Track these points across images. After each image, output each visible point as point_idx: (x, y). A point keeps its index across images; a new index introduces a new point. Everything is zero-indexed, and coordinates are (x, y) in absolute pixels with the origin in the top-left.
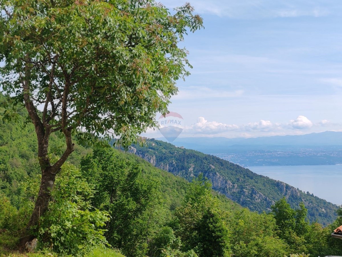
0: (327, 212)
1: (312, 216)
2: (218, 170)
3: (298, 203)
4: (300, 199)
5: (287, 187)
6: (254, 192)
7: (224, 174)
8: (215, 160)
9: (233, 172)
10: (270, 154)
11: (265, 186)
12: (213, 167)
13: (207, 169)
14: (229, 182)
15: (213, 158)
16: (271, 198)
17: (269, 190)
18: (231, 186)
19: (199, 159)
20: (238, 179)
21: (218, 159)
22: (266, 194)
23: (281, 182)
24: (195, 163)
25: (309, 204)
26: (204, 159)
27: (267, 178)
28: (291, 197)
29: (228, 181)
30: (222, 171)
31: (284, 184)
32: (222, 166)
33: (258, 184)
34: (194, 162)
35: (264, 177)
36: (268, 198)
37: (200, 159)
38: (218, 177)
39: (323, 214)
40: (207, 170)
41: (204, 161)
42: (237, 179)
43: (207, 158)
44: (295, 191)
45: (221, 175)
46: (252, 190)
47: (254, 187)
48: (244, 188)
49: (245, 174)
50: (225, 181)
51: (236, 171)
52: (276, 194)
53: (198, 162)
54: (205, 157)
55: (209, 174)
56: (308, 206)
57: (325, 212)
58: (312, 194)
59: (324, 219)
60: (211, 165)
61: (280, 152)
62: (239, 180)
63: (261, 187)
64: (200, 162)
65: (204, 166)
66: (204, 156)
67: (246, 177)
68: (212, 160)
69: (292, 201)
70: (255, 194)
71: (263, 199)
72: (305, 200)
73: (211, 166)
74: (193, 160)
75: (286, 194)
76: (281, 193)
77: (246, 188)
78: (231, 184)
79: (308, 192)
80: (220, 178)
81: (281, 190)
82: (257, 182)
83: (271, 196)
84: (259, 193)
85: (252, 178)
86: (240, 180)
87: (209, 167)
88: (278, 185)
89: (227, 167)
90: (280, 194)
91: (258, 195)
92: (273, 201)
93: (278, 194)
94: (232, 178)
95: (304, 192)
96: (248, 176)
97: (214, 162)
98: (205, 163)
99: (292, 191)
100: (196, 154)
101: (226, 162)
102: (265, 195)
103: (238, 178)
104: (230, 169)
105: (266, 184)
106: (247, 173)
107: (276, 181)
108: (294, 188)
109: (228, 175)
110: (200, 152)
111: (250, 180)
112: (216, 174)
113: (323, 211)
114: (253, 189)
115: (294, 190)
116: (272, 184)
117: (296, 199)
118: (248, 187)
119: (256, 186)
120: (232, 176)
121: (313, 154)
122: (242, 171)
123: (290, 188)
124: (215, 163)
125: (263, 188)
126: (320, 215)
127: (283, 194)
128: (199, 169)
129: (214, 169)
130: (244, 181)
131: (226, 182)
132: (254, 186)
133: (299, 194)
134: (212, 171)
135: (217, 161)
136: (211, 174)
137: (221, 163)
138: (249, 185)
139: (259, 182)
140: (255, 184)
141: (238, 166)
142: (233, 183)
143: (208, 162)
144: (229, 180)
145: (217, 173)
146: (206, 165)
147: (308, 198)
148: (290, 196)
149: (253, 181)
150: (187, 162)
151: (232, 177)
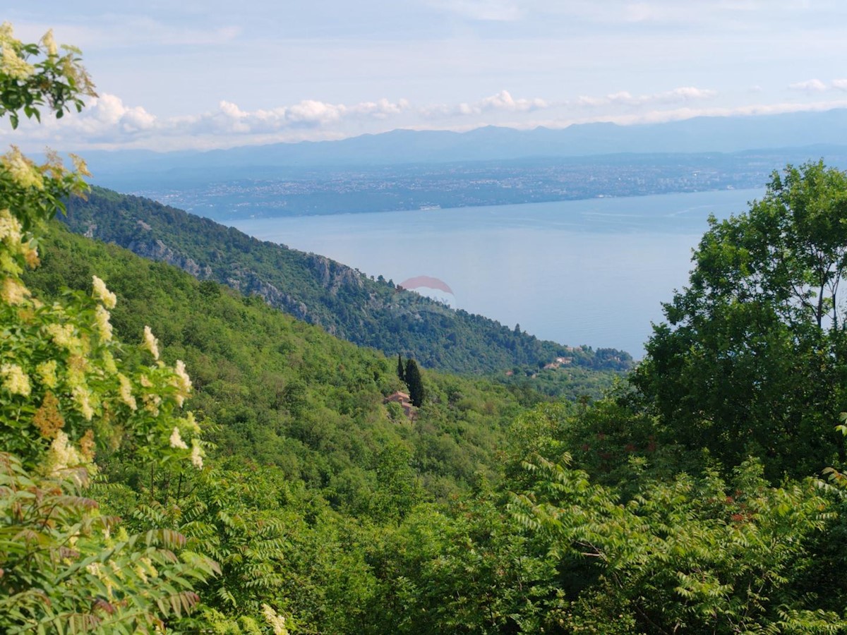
0: (426, 321)
1: (394, 332)
2: (160, 233)
3: (359, 305)
4: (364, 294)
5: (334, 266)
6: (255, 283)
7: (175, 243)
8: (150, 209)
9: (199, 237)
10: (266, 188)
11: (279, 268)
12: (146, 226)
13: (130, 233)
14: (191, 262)
15: (145, 203)
16: (296, 297)
17: (291, 277)
18: (197, 272)
19: (108, 208)
20: (213, 255)
21: (158, 206)
22: (285, 287)
23: (319, 257)
24: (98, 218)
25: (385, 304)
26: (120, 206)
27: (284, 248)
28: (343, 291)
29: (189, 260)
30: (170, 236)
31: (327, 262)
32: (169, 223)
33: (264, 264)
34: (94, 216)
35: (276, 246)
36: (289, 297)
37: (110, 206)
38: (162, 251)
39: (417, 325)
40: (133, 236)
41: (123, 212)
42: (209, 254)
43: (128, 203)
44: (353, 276)
45: (170, 245)
46: (249, 279)
47: (253, 273)
48: (230, 276)
49: (229, 241)
50: (179, 261)
51: (207, 235)
52: (306, 285)
53: (106, 215)
54: (125, 202)
55: (137, 244)
56: (383, 309)
57: (421, 320)
58: (391, 281)
59: (421, 337)
60: (140, 222)
61: (290, 184)
62: (216, 257)
63: (270, 272)
64: (111, 214)
65: (122, 225)
66: (121, 200)
67: (233, 249)
68: (142, 208)
69: (346, 300)
70: (258, 290)
71: (278, 300)
72: (376, 297)
73: (140, 225)
74: (91, 212)
75: (331, 285)
76: (320, 282)
77: (235, 275)
78: (197, 267)
79: (380, 277)
80: (166, 253)
81: (319, 275)
82: (259, 260)
83: (296, 290)
84: (267, 287)
85: (247, 251)
86: (219, 255)
87: (135, 228)
88: (310, 265)
89: (183, 226)
90: (317, 286)
91: (266, 291)
92: (303, 304)
93: (313, 286)
94: (196, 254)
95: (373, 277)
96: (236, 246)
97: (148, 214)
98: (124, 219)
99: (346, 276)
100: (99, 195)
101: (180, 214)
102: (281, 289)
103: (212, 250)
104: (192, 230)
105: (282, 262)
106: (234, 239)
107: (305, 254)
108: (349, 268)
109: (186, 246)
110: (107, 190)
111: (243, 256)
112: (155, 244)
113: (418, 320)
114: (252, 276)
115: (349, 274)
116: (296, 262)
117: (355, 295)
118: (238, 272)
119: (259, 270)
120: (197, 247)
121: (369, 186)
122: (220, 234)
123: (341, 270)
124: (152, 216)
125: (275, 272)
126: (411, 328)
127: (325, 284)
128: (110, 235)
129: (150, 233)
130: (229, 259)
131: (183, 264)
132: (254, 269)
133: (361, 284)
134: (144, 237)
135: (155, 210)
136: (143, 246)
137: (166, 214)
138: (241, 267)
139: (265, 258)
140: (256, 264)
141: (209, 221)
142: (201, 266)
143: (133, 216)
144: (191, 257)
145: (159, 242)
146: (127, 222)
147: (382, 292)
148: (340, 290)
149: (249, 256)
150: (77, 217)
151: (198, 251)
